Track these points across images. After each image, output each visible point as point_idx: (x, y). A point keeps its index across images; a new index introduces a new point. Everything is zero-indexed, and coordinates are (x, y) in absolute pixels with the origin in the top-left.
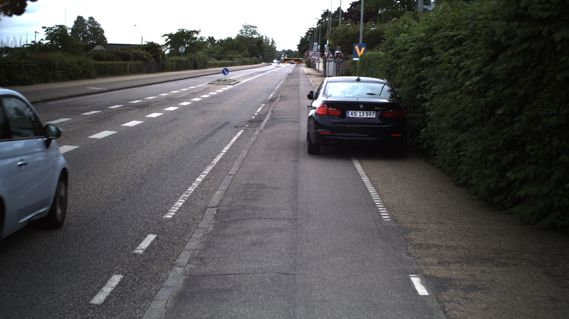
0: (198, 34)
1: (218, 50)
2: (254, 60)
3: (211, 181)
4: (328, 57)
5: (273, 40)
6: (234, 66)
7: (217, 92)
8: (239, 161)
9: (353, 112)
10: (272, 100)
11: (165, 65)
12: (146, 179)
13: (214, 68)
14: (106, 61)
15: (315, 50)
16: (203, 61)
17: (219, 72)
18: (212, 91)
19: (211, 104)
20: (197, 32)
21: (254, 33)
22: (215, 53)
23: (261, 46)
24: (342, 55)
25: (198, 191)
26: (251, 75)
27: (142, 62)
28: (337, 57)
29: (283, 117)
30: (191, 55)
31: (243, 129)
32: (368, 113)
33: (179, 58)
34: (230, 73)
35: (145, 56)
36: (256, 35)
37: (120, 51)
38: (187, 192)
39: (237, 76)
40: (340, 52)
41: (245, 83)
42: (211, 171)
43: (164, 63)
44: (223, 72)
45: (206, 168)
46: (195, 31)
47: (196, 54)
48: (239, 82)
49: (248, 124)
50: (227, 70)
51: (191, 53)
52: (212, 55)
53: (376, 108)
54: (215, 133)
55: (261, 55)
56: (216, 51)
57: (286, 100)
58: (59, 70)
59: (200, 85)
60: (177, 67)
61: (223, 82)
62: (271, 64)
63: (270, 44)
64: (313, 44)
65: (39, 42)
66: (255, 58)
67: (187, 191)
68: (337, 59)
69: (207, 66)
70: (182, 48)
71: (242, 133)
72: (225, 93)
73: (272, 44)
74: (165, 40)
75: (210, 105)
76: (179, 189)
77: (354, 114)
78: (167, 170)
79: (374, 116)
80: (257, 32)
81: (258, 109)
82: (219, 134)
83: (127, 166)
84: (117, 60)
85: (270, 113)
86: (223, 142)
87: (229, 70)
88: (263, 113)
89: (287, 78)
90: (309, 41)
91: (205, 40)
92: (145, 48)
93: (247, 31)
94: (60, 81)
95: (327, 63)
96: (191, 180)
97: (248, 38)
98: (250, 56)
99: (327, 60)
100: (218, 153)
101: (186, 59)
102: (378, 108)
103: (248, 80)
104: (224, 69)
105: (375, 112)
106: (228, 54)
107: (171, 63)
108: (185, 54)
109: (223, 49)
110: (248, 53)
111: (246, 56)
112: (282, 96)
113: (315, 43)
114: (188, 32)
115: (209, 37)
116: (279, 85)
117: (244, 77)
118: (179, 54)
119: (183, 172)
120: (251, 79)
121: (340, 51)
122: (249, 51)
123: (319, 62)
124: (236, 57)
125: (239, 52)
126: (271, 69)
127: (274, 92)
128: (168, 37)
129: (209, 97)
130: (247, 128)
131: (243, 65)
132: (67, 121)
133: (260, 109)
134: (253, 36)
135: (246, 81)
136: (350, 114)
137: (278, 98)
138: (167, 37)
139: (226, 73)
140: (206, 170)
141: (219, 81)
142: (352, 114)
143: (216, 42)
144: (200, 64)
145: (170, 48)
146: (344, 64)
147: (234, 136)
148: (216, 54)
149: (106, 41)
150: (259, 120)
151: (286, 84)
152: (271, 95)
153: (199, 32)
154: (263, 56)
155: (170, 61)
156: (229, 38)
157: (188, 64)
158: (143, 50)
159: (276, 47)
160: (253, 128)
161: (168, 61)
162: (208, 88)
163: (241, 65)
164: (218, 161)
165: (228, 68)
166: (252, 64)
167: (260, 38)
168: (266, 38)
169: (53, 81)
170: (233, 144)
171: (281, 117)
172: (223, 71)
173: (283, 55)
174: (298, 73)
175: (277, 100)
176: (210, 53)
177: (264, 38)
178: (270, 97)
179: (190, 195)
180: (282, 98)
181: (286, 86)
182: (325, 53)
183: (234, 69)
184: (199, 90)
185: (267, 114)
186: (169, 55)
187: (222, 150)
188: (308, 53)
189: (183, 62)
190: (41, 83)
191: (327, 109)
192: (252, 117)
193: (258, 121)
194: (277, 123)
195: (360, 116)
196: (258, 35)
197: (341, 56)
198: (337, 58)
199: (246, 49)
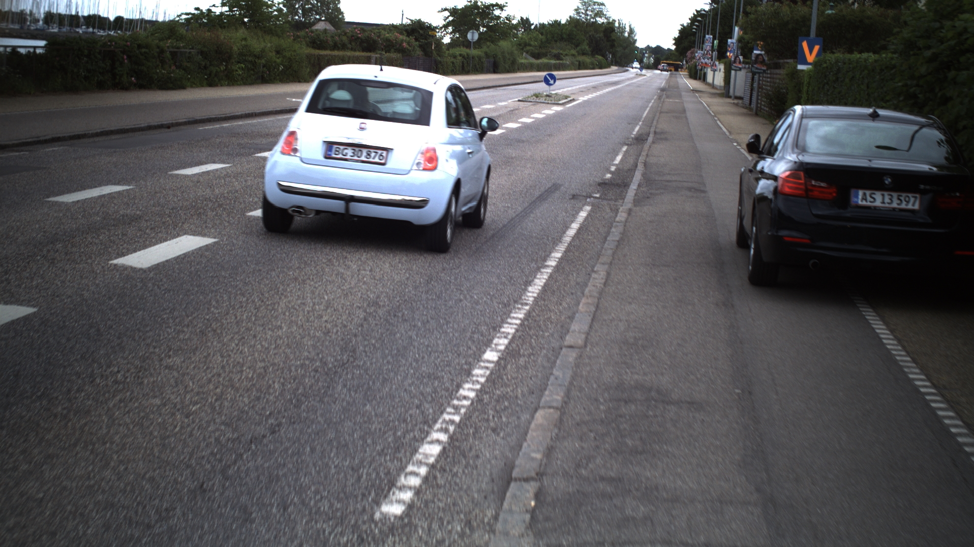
0: (502, 10)
1: (536, 40)
2: (597, 61)
3: (522, 361)
4: (735, 62)
5: (632, 27)
6: (563, 70)
7: (533, 118)
8: (590, 301)
9: (868, 193)
10: (640, 139)
11: (440, 62)
12: (354, 351)
13: (528, 72)
14: (331, 50)
15: (708, 48)
16: (509, 59)
17: (538, 79)
18: (524, 116)
19: (523, 142)
20: (501, 7)
21: (600, 14)
22: (530, 45)
23: (611, 37)
24: (766, 59)
25: (486, 398)
26: (595, 88)
27: (399, 55)
28: (756, 62)
29: (668, 178)
30: (489, 47)
31: (588, 204)
32: (902, 198)
33: (468, 51)
34: (558, 82)
35: (405, 44)
36: (603, 18)
37: (360, 34)
38: (455, 402)
39: (570, 89)
40: (763, 53)
41: (585, 102)
42: (521, 325)
43: (439, 58)
44: (546, 81)
45: (509, 317)
46: (497, 5)
47: (497, 45)
48: (573, 100)
49: (598, 191)
50: (553, 77)
51: (488, 43)
52: (525, 49)
53: (922, 187)
54: (531, 212)
55: (610, 53)
56: (532, 43)
57: (666, 139)
58: (239, 62)
59: (503, 104)
60: (463, 66)
61: (544, 98)
62: (627, 70)
63: (626, 34)
64: (704, 37)
65: (209, 11)
66: (600, 57)
67: (458, 399)
68: (755, 66)
69: (516, 68)
70: (473, 33)
71: (589, 215)
72: (549, 120)
73: (629, 35)
74: (443, 18)
75: (521, 145)
76: (435, 391)
77: (869, 198)
78: (414, 319)
79: (917, 207)
80: (605, 13)
81: (615, 158)
82: (538, 214)
83: (314, 304)
84: (352, 49)
85: (640, 167)
86: (548, 237)
87: (557, 77)
88: (627, 166)
89: (660, 97)
90: (695, 33)
91: (514, 22)
92: (406, 31)
93: (587, 10)
94: (240, 85)
95: (733, 72)
96: (470, 356)
97: (589, 22)
98: (590, 53)
99: (733, 67)
100: (538, 269)
101: (480, 53)
102: (928, 187)
103: (590, 96)
104: (548, 75)
105: (918, 196)
106: (553, 48)
107: (452, 60)
108: (478, 44)
109: (543, 40)
110: (587, 47)
111: (583, 54)
112: (657, 130)
113: (707, 36)
114: (484, 6)
115: (522, 18)
116: (648, 109)
117: (583, 91)
118: (468, 44)
119: (453, 328)
120: (594, 95)
121: (761, 50)
122: (589, 45)
123: (714, 71)
124: (566, 55)
125: (573, 46)
126: (629, 79)
127: (640, 123)
128: (449, 14)
129: (519, 127)
130: (597, 200)
131: (579, 69)
132: (217, 170)
133: (619, 158)
134: (598, 19)
135: (586, 98)
136: (860, 197)
137: (651, 135)
138: (447, 14)
139: (552, 82)
140: (509, 320)
141: (537, 96)
142: (864, 199)
143: (533, 27)
144: (504, 63)
145: (451, 33)
146: (769, 75)
147: (572, 222)
148: (531, 48)
149: (343, 16)
150: (619, 182)
151: (661, 107)
152: (637, 129)
153: (504, 6)
154: (614, 55)
155: (451, 56)
156: (556, 21)
157: (482, 62)
158: (401, 33)
159: (636, 40)
160: (609, 200)
161: (446, 55)
162: (517, 109)
163: (575, 70)
164: (538, 294)
165: (555, 73)
166: (593, 68)
167: (609, 23)
168: (619, 24)
169: (226, 83)
170: (570, 242)
171: (665, 178)
172: (545, 77)
173: (646, 55)
174: (678, 87)
175: (650, 139)
176: (523, 46)
177: (617, 24)
178: (635, 133)
179: (465, 414)
180: (658, 136)
181: (661, 112)
182: (728, 54)
183: (564, 75)
184: (501, 112)
185: (635, 170)
186: (449, 45)
187: (545, 261)
188: (693, 53)
189: (473, 58)
190: (202, 86)
191: (805, 184)
192: (605, 175)
193: (618, 185)
194: (658, 192)
195: (883, 203)
196: (606, 18)
197: (764, 60)
198: (755, 64)
199: (584, 40)
